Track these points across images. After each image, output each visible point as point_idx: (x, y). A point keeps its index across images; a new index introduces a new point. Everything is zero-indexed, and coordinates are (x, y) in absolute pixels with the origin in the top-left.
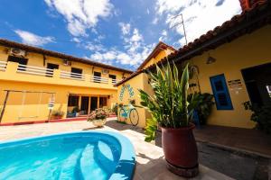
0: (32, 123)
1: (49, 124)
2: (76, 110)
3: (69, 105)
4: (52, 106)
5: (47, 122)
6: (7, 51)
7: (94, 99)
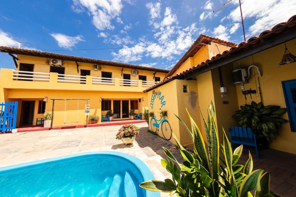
0: (74, 127)
1: (88, 128)
2: (109, 114)
3: (102, 110)
4: (88, 112)
5: (85, 126)
6: (48, 62)
7: (125, 102)
